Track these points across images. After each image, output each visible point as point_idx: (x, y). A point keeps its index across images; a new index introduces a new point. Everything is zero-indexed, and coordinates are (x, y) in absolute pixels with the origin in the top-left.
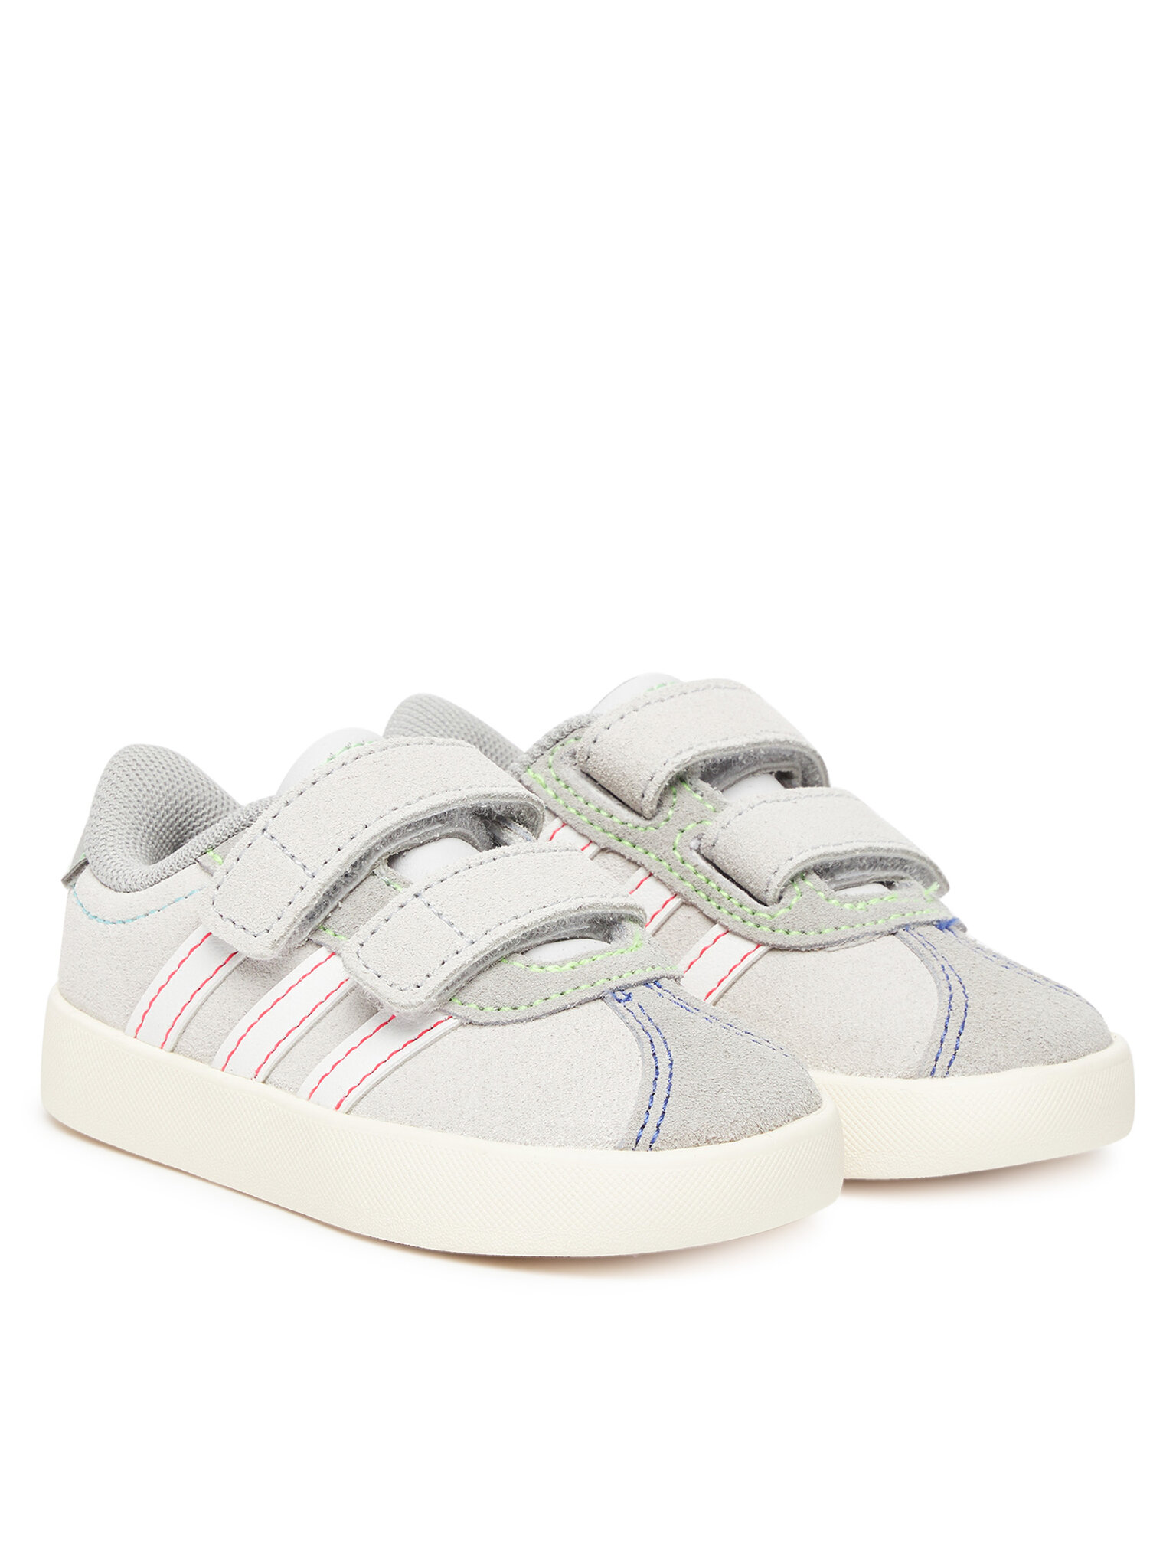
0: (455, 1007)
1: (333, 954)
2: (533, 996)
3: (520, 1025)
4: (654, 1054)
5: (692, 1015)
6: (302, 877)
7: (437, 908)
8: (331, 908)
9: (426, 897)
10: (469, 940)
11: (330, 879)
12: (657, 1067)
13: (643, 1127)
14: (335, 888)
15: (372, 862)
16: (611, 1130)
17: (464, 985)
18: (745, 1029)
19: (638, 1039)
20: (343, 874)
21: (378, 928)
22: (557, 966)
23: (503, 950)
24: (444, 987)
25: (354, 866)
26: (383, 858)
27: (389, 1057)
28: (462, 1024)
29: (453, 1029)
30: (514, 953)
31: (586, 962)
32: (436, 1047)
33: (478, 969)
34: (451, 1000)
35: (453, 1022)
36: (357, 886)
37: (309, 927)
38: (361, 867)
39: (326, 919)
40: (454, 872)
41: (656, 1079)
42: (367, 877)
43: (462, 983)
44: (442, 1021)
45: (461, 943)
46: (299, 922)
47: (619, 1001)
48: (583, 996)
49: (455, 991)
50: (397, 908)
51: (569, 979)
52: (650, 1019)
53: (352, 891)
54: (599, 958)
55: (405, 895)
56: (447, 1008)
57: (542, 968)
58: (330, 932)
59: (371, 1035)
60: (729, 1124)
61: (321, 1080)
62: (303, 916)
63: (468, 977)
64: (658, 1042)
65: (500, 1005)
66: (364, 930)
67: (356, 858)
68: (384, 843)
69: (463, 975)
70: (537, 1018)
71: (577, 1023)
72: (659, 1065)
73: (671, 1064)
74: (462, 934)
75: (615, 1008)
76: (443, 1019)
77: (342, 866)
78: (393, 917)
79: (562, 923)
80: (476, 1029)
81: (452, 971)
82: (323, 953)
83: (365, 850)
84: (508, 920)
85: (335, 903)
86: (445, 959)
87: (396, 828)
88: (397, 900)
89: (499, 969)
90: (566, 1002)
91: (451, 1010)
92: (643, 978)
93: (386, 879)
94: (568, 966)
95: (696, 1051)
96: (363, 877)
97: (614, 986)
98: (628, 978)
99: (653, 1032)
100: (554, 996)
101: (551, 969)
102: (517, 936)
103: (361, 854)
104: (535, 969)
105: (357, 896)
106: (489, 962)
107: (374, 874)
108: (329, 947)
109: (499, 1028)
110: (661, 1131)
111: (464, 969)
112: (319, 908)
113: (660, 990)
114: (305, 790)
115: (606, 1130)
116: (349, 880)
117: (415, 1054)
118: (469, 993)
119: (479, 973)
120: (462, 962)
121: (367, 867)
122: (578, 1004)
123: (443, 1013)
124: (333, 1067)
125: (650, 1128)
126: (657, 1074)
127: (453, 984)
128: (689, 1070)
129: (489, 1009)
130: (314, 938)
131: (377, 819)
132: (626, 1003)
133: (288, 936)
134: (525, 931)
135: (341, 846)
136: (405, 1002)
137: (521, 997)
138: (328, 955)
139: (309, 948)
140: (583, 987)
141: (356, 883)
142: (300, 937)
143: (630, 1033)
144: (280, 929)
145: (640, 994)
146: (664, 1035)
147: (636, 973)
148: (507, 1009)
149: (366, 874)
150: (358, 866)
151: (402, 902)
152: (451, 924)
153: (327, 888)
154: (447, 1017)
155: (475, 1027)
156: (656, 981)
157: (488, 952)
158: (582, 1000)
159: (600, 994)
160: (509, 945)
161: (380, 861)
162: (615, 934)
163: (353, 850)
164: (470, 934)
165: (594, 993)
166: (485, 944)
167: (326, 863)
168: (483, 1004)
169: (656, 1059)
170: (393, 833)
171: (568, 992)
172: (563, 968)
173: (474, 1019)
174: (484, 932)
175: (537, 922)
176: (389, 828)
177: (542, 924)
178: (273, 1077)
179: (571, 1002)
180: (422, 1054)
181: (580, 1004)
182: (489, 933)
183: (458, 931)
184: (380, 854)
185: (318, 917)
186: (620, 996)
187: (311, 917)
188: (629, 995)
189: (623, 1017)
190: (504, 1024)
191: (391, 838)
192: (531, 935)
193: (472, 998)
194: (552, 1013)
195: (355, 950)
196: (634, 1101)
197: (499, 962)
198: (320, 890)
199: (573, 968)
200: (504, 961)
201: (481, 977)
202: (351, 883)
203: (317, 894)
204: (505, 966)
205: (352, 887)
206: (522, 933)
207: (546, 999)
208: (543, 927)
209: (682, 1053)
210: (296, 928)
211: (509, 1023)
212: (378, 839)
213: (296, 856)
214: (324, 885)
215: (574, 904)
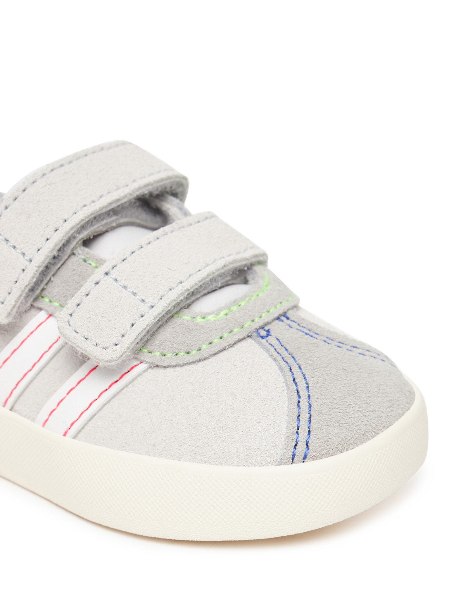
0: (145, 355)
1: (50, 315)
2: (200, 343)
3: (193, 366)
4: (294, 380)
5: (315, 341)
6: (23, 262)
7: (123, 283)
8: (45, 282)
9: (114, 274)
10: (149, 305)
11: (43, 262)
12: (298, 391)
13: (296, 445)
14: (47, 267)
15: (72, 246)
16: (271, 452)
17: (149, 338)
18: (352, 345)
19: (281, 368)
20: (52, 257)
21: (81, 301)
22: (214, 315)
23: (174, 308)
24: (135, 343)
25: (59, 250)
26: (80, 243)
27: (99, 396)
28: (150, 367)
29: (144, 371)
30: (182, 308)
31: (234, 308)
32: (133, 385)
33: (158, 325)
34: (141, 349)
35: (143, 366)
36: (63, 264)
37: (32, 297)
38: (64, 250)
39: (43, 290)
40: (131, 253)
41: (299, 402)
42: (69, 257)
43: (148, 337)
44: (136, 366)
45: (144, 308)
46: (24, 295)
47: (262, 337)
48: (236, 338)
49: (143, 343)
50: (93, 285)
51: (224, 325)
52: (286, 350)
53: (59, 268)
54: (243, 303)
55: (98, 274)
56: (138, 356)
57: (203, 318)
58: (47, 300)
59: (84, 378)
60: (362, 435)
61: (50, 414)
62: (27, 290)
63: (152, 332)
64: (295, 369)
65: (177, 351)
66: (71, 304)
67: (61, 245)
68: (79, 232)
69: (148, 332)
70: (206, 359)
71: (235, 360)
72: (299, 389)
73: (308, 387)
74: (143, 301)
75: (260, 344)
76: (136, 363)
77: (51, 251)
78: (92, 292)
79: (213, 280)
80: (161, 371)
81: (140, 331)
82: (42, 315)
83: (66, 238)
84: (175, 285)
85: (48, 278)
86: (134, 322)
87: (87, 220)
88: (94, 278)
89: (173, 323)
90: (225, 344)
91: (142, 358)
92: (276, 315)
93: (83, 257)
94: (222, 314)
95: (324, 373)
96: (66, 257)
97: (257, 326)
98: (266, 317)
99: (291, 361)
100: (216, 341)
101: (211, 318)
102: (183, 297)
103: (63, 241)
104: (199, 320)
105: (63, 272)
106: (165, 319)
107: (73, 254)
108: (47, 311)
109: (178, 369)
110: (310, 448)
111: (148, 328)
112: (38, 283)
113: (288, 322)
114: (18, 196)
115: (267, 452)
116: (56, 261)
117: (118, 393)
118: (153, 344)
119: (159, 328)
120: (147, 323)
121: (68, 250)
122: (233, 344)
123: (136, 360)
124: (59, 404)
125: (301, 446)
126: (299, 397)
127: (141, 339)
128: (321, 391)
129: (169, 355)
130: (36, 304)
131: (73, 214)
132: (267, 338)
133: (17, 306)
134: (189, 292)
135: (49, 237)
136: (108, 358)
137: (192, 344)
138: (47, 316)
139: (33, 311)
140: (236, 330)
141: (61, 262)
142: (25, 305)
143: (274, 363)
144: (11, 301)
145: (277, 328)
146: (298, 362)
147: (271, 311)
148: (182, 354)
149: (68, 255)
150: (62, 249)
151: (97, 279)
152: (134, 294)
153: (41, 269)
154: (139, 362)
155: (160, 369)
156: (284, 315)
157: (164, 312)
158: (236, 341)
159: (248, 334)
160: (178, 304)
161: (77, 245)
162: (250, 277)
163: (57, 239)
164: (150, 300)
165: (245, 334)
166: (161, 307)
167: (39, 250)
168: (165, 352)
169: (296, 384)
170: (85, 223)
171: (225, 335)
172: (219, 316)
173: (159, 364)
174: (159, 297)
175: (196, 284)
176: (83, 220)
177: (200, 284)
178: (16, 407)
179: (228, 344)
180: (123, 392)
181: (235, 343)
182: (163, 298)
183: (140, 299)
184: (76, 241)
185: (37, 289)
186: (263, 333)
187: (32, 290)
188: (268, 331)
189: (267, 351)
190: (181, 366)
191: (83, 227)
192: (193, 294)
193: (156, 347)
194: (215, 354)
195: (66, 320)
196: (286, 423)
197: (172, 316)
198: (37, 271)
199: (226, 314)
200: (176, 315)
201: (161, 330)
202: (59, 262)
203: (35, 274)
204: (177, 321)
205: (59, 265)
206: (186, 294)
207: (210, 343)
208: (201, 285)
209: (313, 376)
210: (22, 299)
211: (185, 364)
212: (75, 229)
213: (17, 246)
214: (39, 267)
215: (220, 264)
